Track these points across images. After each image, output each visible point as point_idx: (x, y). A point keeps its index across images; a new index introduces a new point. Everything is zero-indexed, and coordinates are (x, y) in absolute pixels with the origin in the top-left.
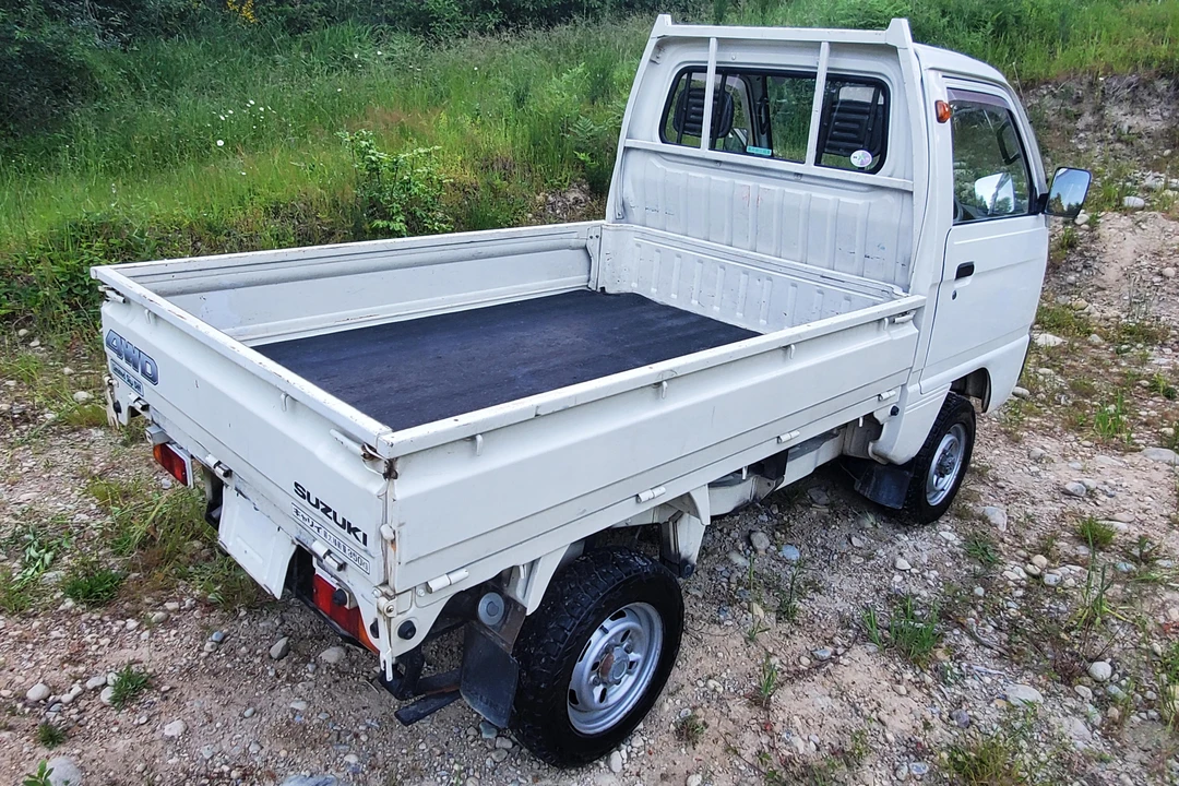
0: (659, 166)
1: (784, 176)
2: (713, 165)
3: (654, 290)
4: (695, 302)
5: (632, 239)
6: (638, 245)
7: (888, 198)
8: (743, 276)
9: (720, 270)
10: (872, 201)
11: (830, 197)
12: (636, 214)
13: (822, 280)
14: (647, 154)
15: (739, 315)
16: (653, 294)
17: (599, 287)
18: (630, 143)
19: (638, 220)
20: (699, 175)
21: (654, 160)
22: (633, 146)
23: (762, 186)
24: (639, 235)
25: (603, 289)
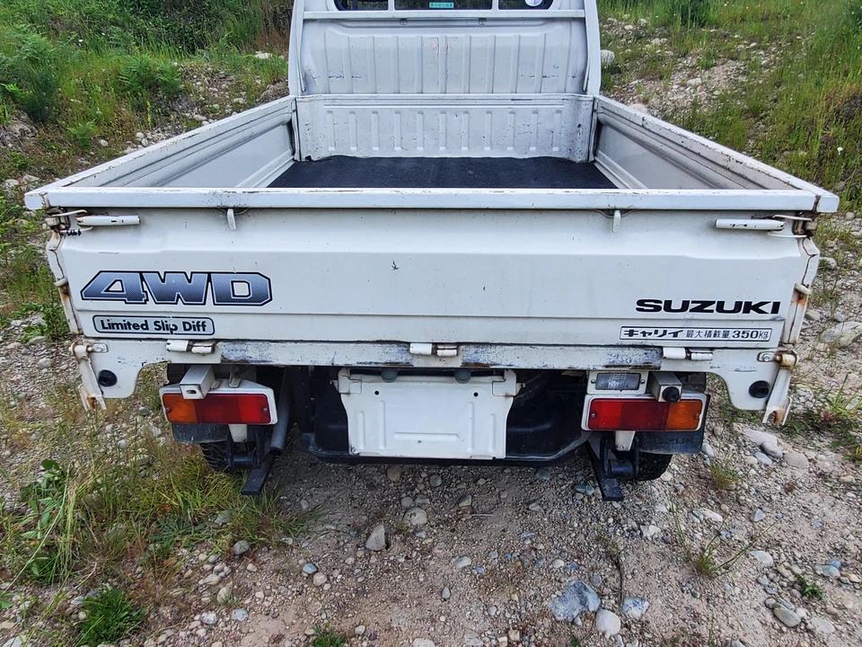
0: (341, 34)
1: (469, 23)
2: (398, 24)
3: (354, 149)
4: (398, 149)
5: (322, 107)
6: (330, 112)
7: (559, 27)
8: (441, 116)
9: (419, 117)
10: (547, 32)
11: (512, 35)
12: (319, 84)
13: (513, 102)
14: (323, 25)
15: (442, 148)
16: (353, 151)
17: (304, 157)
18: (309, 15)
19: (321, 90)
20: (386, 37)
21: (333, 30)
22: (312, 17)
23: (449, 35)
24: (328, 102)
25: (309, 158)
